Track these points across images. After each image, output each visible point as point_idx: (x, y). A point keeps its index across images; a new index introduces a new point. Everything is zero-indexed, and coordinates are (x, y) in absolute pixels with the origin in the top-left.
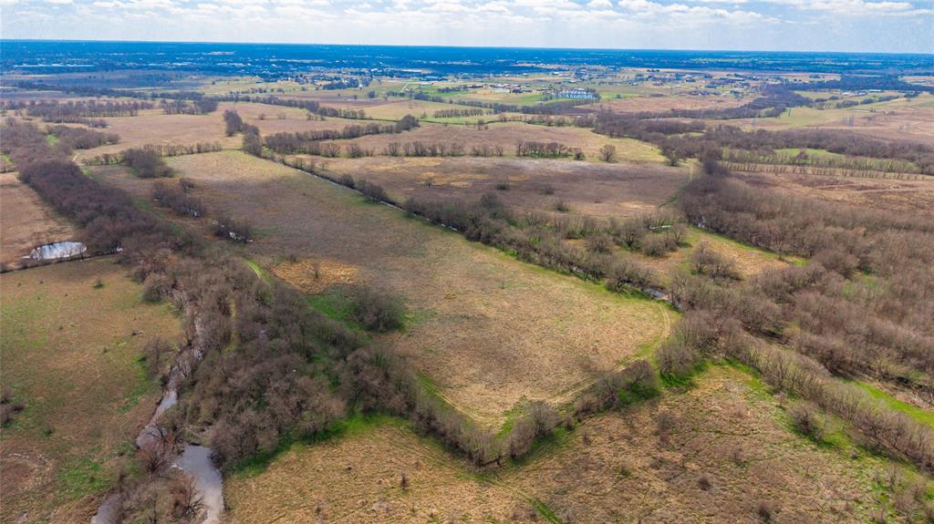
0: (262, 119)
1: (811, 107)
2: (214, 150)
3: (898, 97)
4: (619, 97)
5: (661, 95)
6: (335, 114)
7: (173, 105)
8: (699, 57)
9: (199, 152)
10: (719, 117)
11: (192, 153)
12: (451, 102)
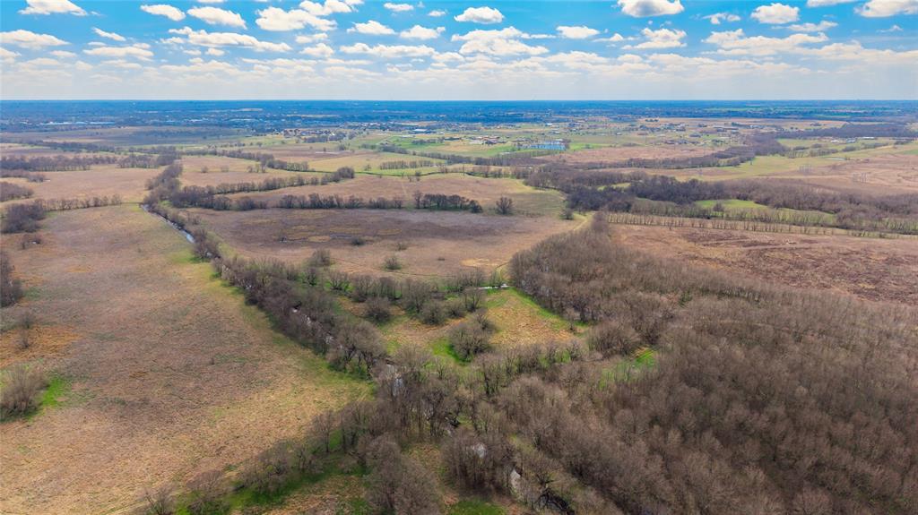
0: (204, 172)
1: (783, 155)
2: (113, 204)
3: (886, 144)
4: (588, 147)
5: (634, 145)
6: (282, 166)
7: (140, 158)
8: (713, 107)
9: (96, 206)
10: (672, 166)
11: (88, 206)
12: (414, 154)
